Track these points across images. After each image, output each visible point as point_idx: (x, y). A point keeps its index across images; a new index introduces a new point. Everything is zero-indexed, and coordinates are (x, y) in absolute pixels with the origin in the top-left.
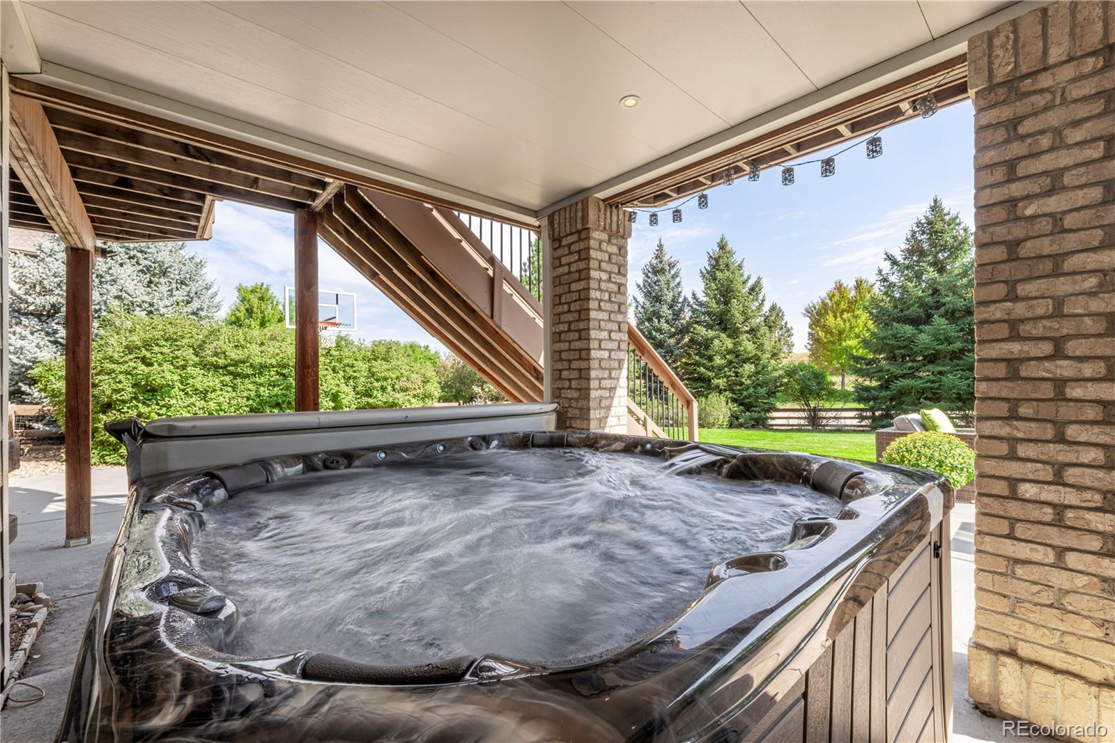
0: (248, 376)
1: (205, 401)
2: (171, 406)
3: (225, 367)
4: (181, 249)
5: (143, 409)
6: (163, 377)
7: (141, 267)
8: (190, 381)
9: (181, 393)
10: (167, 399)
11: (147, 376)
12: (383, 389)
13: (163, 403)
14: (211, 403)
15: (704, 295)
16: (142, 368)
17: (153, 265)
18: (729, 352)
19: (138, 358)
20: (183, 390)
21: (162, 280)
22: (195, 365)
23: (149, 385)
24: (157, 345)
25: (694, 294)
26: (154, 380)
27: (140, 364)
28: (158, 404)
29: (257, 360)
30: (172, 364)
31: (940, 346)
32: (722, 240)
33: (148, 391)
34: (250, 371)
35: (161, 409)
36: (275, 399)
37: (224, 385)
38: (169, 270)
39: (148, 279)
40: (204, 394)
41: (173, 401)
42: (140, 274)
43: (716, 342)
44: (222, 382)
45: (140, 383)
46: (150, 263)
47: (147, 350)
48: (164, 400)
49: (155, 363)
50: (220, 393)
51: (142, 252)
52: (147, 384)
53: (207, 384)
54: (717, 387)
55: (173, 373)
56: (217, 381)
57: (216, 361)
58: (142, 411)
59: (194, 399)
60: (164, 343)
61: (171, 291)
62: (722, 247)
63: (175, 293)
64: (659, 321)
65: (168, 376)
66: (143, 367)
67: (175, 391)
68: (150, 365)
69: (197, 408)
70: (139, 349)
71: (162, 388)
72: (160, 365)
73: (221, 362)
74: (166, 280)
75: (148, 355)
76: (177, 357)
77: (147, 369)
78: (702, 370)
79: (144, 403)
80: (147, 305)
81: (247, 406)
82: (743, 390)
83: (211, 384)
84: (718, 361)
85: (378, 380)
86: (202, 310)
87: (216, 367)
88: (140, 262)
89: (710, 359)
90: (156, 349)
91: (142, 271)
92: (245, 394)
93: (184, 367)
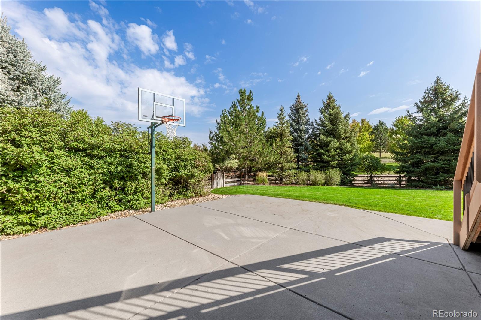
0: (102, 157)
1: (69, 177)
2: (40, 182)
3: (84, 150)
4: (42, 70)
5: (12, 185)
6: (32, 157)
7: (12, 76)
8: (57, 161)
9: (48, 171)
10: (36, 176)
11: (17, 156)
12: (186, 166)
13: (32, 179)
14: (74, 178)
15: (319, 121)
16: (11, 149)
17: (21, 75)
18: (337, 148)
19: (8, 140)
20: (50, 168)
21: (28, 87)
22: (60, 148)
23: (18, 164)
24: (26, 130)
25: (315, 120)
26: (24, 159)
27: (9, 146)
28: (27, 180)
29: (108, 146)
30: (40, 146)
31: (450, 147)
32: (330, 95)
33: (18, 169)
34: (102, 154)
35: (30, 185)
36: (122, 174)
37: (83, 164)
38: (34, 80)
39: (17, 85)
40: (68, 172)
41: (42, 178)
42: (11, 81)
43: (332, 143)
44: (82, 161)
45: (10, 162)
46: (19, 74)
47: (17, 134)
48: (33, 177)
49: (25, 145)
50: (81, 170)
51: (12, 65)
52: (16, 163)
53: (72, 163)
54: (332, 165)
55: (41, 154)
56: (79, 161)
57: (77, 146)
58: (12, 187)
59: (59, 176)
60: (33, 129)
61: (36, 96)
62: (330, 98)
63: (38, 98)
64: (301, 133)
65: (37, 156)
66: (13, 148)
67: (43, 170)
68: (21, 146)
69: (63, 183)
70: (9, 133)
71: (31, 166)
72: (29, 146)
73: (81, 146)
74: (32, 87)
75: (18, 138)
76: (44, 141)
77: (16, 151)
78: (325, 157)
79: (14, 180)
80: (16, 104)
81: (101, 180)
82: (345, 167)
83: (74, 163)
84: (333, 153)
85: (183, 161)
86: (59, 110)
87: (77, 150)
88: (11, 72)
89: (328, 151)
90: (26, 133)
91: (13, 79)
92: (101, 171)
93: (51, 150)
